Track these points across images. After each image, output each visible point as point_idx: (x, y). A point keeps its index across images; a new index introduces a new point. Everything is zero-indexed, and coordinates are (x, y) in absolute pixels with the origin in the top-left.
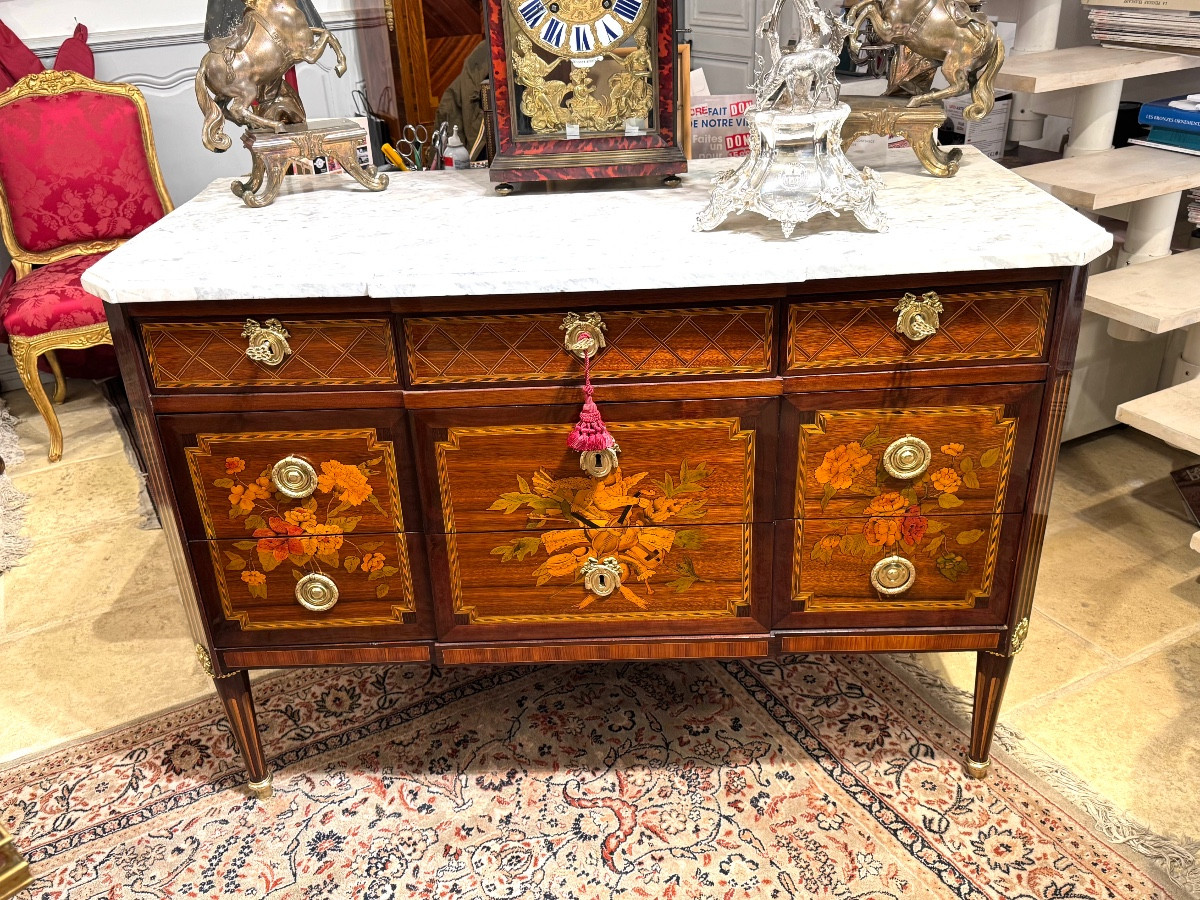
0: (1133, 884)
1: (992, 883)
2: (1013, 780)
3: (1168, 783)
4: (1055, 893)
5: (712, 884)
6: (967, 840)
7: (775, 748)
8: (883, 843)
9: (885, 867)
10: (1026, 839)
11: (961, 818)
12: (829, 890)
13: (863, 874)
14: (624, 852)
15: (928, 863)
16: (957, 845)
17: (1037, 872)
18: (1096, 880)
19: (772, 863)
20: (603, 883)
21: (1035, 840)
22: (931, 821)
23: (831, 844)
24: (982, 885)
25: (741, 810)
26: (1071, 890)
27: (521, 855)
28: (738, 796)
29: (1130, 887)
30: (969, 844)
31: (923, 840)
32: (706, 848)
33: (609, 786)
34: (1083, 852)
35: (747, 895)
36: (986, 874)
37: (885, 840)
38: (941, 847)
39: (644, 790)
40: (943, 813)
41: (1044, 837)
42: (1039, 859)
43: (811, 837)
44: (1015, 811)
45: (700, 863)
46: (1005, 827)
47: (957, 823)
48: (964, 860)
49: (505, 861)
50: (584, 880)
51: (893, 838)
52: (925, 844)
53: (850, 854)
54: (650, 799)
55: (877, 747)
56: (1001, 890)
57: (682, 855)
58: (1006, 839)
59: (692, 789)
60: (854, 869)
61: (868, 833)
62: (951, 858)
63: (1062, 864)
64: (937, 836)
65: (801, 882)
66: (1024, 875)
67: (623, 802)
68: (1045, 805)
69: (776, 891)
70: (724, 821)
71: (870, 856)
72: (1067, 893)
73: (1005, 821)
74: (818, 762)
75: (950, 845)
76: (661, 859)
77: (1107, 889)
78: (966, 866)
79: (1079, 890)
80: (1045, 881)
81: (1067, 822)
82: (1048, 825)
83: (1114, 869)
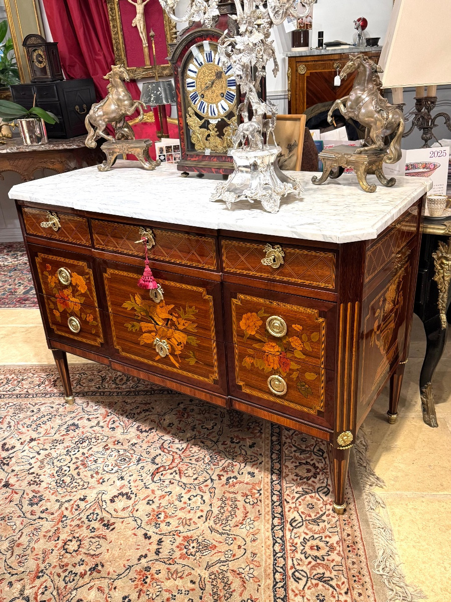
0: (363, 594)
1: (294, 559)
2: (355, 522)
3: (441, 562)
4: (319, 578)
5: (181, 501)
6: (303, 535)
7: (259, 462)
8: (264, 519)
9: (254, 529)
10: (332, 549)
11: (310, 526)
12: (222, 526)
13: (242, 527)
14: (162, 474)
15: (274, 537)
16: (296, 536)
17: (321, 565)
18: (346, 583)
19: (211, 505)
20: (144, 482)
21: (336, 552)
22: (295, 521)
23: (242, 509)
24: (289, 558)
25: (220, 479)
26: (329, 581)
27: (127, 459)
28: (224, 474)
29: (360, 594)
30: (302, 538)
31: (283, 527)
32: (192, 487)
33: (181, 448)
34: (354, 568)
35: (189, 512)
36: (296, 554)
37: (267, 519)
38: (288, 534)
39: (192, 455)
40: (304, 519)
41: (342, 553)
42: (328, 560)
43: (237, 502)
44: (340, 535)
45: (183, 492)
46: (328, 539)
47: (306, 527)
48: (292, 543)
49: (120, 459)
50: (140, 478)
51: (271, 519)
52: (282, 529)
53: (246, 517)
54: (190, 460)
55: (305, 480)
56: (296, 563)
57: (181, 486)
58: (321, 544)
59: (210, 463)
60: (241, 523)
61: (263, 512)
62: (288, 539)
63: (337, 568)
64: (291, 528)
65: (214, 517)
66: (314, 563)
67: (180, 456)
68: (358, 539)
69: (202, 516)
70: (210, 480)
71: (252, 522)
72: (325, 581)
73: (330, 537)
74: (272, 475)
75: (293, 534)
76: (173, 483)
77: (348, 589)
78: (290, 546)
79: (333, 583)
80: (321, 570)
81: (361, 552)
82: (350, 549)
83: (361, 583)
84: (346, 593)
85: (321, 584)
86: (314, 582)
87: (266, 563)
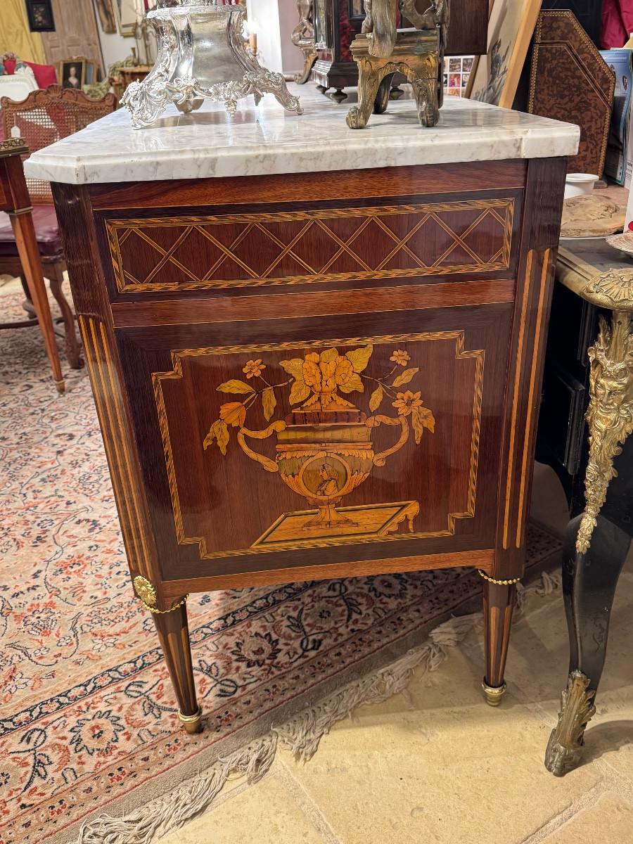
0: (29, 829)
1: (63, 719)
2: (181, 756)
4: (39, 762)
6: (115, 708)
7: (236, 594)
8: (124, 654)
9: (98, 653)
10: (106, 752)
11: (138, 707)
12: (87, 623)
13: (96, 641)
15: (95, 679)
16: (111, 701)
17: (66, 753)
18: (43, 798)
19: (119, 594)
21: (102, 759)
22: (140, 686)
23: (130, 624)
24: (64, 712)
26: (39, 775)
29: (27, 825)
30: (109, 708)
31: (120, 679)
34: (78, 795)
35: (97, 584)
36: (74, 716)
37: (126, 656)
38: (110, 690)
40: (148, 694)
41: (103, 766)
42: (80, 757)
44: (139, 749)
46: (123, 738)
47: (134, 704)
48: (93, 703)
51: (127, 661)
52: (114, 681)
53: (117, 635)
55: (235, 658)
56: (55, 724)
58: (108, 736)
60: (102, 636)
61: (135, 647)
62: (98, 695)
63: (69, 775)
64: (123, 689)
65: (99, 608)
66: (66, 743)
68: (142, 776)
69: (96, 598)
71: (112, 645)
72: (37, 771)
73: (128, 739)
74: (219, 619)
75: (112, 696)
77: (31, 805)
78: (86, 704)
79: (37, 782)
80: (55, 757)
81: (117, 790)
82: (116, 773)
83: (51, 817)
84: (23, 806)
85: (30, 768)
86: (31, 760)
87: (41, 694)
